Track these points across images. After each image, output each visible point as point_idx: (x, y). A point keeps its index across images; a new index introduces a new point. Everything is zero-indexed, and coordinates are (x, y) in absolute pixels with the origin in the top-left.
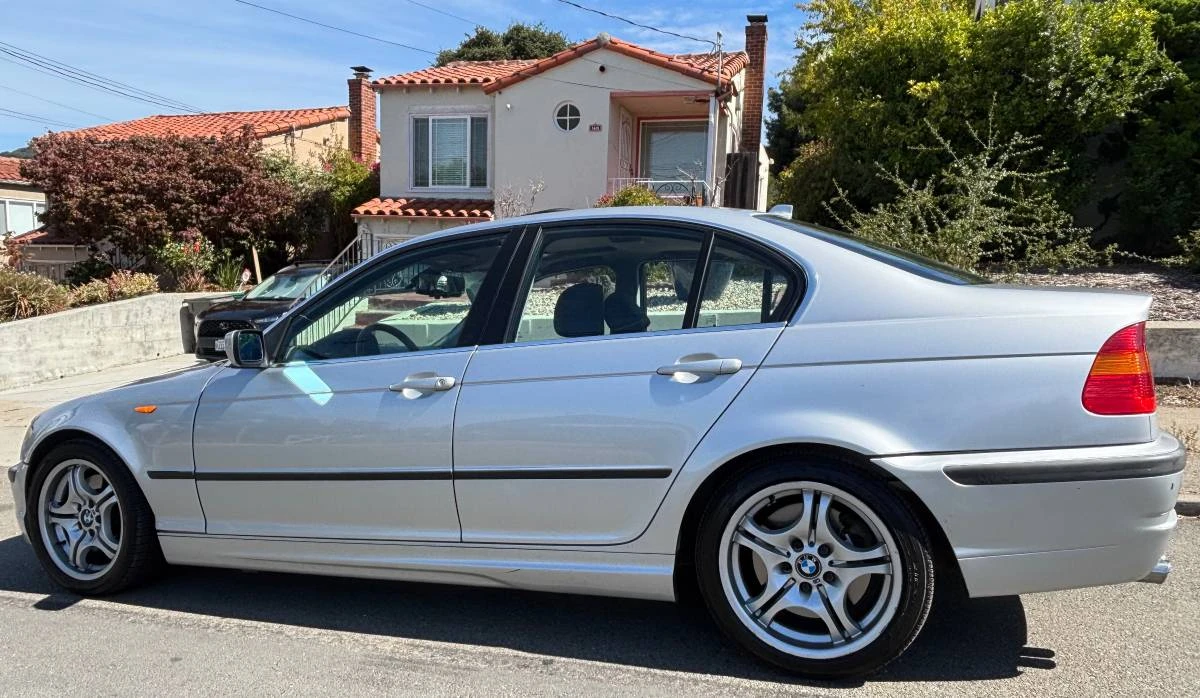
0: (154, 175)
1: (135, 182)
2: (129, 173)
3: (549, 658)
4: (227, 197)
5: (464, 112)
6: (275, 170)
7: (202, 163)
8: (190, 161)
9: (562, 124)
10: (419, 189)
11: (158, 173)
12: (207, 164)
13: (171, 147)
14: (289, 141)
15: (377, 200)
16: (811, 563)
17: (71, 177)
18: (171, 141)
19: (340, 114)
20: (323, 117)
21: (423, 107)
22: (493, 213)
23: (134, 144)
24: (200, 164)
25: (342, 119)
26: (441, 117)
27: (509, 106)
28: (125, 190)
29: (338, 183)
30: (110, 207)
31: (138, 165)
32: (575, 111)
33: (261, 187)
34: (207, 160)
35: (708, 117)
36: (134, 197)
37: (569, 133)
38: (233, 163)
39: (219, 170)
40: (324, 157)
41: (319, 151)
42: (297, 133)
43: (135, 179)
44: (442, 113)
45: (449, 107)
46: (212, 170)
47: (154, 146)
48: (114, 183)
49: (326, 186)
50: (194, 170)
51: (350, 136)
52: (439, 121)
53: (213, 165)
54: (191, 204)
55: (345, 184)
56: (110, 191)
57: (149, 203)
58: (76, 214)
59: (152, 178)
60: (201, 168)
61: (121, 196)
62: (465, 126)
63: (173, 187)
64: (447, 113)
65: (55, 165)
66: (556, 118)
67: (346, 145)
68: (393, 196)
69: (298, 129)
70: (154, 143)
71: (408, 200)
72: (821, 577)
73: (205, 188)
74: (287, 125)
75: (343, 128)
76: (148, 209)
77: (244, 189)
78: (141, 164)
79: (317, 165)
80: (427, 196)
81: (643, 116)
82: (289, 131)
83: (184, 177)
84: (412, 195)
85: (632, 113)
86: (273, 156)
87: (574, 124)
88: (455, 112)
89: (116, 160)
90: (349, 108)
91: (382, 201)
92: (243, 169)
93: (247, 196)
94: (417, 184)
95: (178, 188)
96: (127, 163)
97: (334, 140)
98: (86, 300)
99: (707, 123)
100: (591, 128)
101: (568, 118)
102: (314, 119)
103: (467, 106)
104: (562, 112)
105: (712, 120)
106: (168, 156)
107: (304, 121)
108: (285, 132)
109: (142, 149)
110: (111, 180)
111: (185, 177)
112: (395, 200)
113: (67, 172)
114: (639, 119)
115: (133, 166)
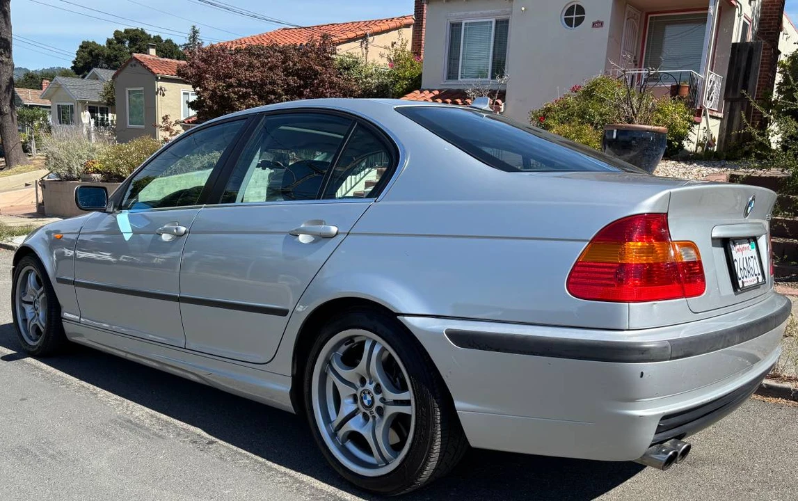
0: (258, 74)
1: (246, 79)
2: (243, 73)
3: (214, 439)
4: (308, 90)
5: (489, 15)
6: (347, 69)
7: (291, 64)
8: (283, 62)
9: (569, 22)
10: (451, 82)
11: (261, 72)
12: (295, 65)
13: (271, 53)
14: (364, 45)
15: (418, 92)
16: (369, 398)
17: (207, 76)
18: (272, 48)
19: (406, 21)
20: (392, 25)
21: (458, 14)
22: (503, 101)
23: (250, 51)
24: (289, 65)
25: (407, 26)
26: (470, 21)
27: (523, 9)
28: (240, 85)
29: (400, 78)
30: (229, 97)
31: (249, 66)
32: (581, 10)
33: (331, 83)
34: (296, 62)
35: (707, 9)
36: (245, 90)
37: (575, 30)
38: (312, 64)
39: (303, 69)
40: (391, 57)
41: (387, 52)
42: (370, 39)
43: (246, 77)
44: (473, 17)
45: (479, 12)
46: (298, 69)
47: (262, 52)
48: (233, 81)
49: (387, 81)
50: (285, 70)
51: (413, 38)
52: (470, 24)
53: (299, 66)
54: (283, 95)
55: (405, 78)
56: (230, 86)
57: (254, 95)
58: (209, 102)
59: (256, 75)
60: (290, 68)
61: (236, 90)
62: (491, 27)
63: (270, 83)
64: (477, 17)
65: (198, 67)
66: (564, 17)
67: (409, 48)
68: (431, 88)
69: (371, 35)
70: (262, 50)
71: (439, 91)
72: (374, 409)
73: (292, 83)
74: (363, 32)
75: (408, 33)
76: (254, 99)
77: (319, 84)
78: (251, 66)
79: (383, 64)
80: (456, 88)
81: (649, 11)
82: (364, 37)
83: (277, 75)
84: (443, 87)
85: (640, 9)
86: (348, 57)
87: (579, 21)
88: (483, 16)
89: (235, 63)
90: (414, 17)
91: (421, 93)
92: (319, 68)
93: (321, 90)
94: (449, 78)
95: (273, 83)
96: (242, 65)
97: (400, 43)
98: (206, 165)
99: (707, 14)
100: (594, 25)
101: (574, 16)
102: (385, 27)
103: (493, 11)
104: (570, 11)
105: (711, 11)
106: (269, 59)
107: (376, 29)
108: (362, 38)
109: (254, 54)
110: (230, 78)
111: (279, 76)
112: (431, 91)
113: (205, 72)
114: (648, 14)
115: (245, 67)
